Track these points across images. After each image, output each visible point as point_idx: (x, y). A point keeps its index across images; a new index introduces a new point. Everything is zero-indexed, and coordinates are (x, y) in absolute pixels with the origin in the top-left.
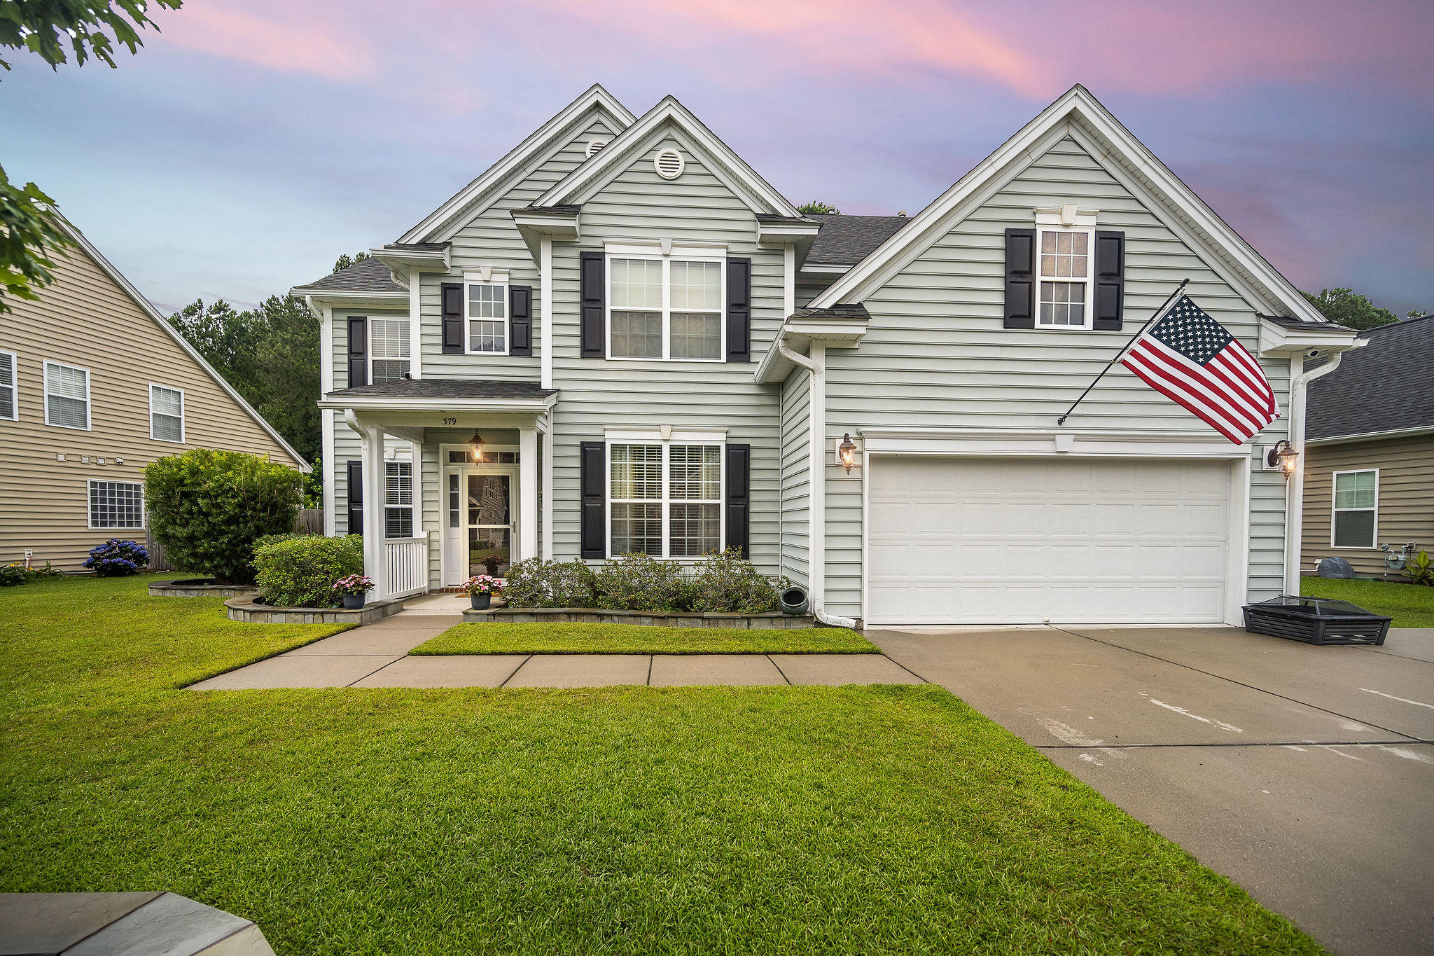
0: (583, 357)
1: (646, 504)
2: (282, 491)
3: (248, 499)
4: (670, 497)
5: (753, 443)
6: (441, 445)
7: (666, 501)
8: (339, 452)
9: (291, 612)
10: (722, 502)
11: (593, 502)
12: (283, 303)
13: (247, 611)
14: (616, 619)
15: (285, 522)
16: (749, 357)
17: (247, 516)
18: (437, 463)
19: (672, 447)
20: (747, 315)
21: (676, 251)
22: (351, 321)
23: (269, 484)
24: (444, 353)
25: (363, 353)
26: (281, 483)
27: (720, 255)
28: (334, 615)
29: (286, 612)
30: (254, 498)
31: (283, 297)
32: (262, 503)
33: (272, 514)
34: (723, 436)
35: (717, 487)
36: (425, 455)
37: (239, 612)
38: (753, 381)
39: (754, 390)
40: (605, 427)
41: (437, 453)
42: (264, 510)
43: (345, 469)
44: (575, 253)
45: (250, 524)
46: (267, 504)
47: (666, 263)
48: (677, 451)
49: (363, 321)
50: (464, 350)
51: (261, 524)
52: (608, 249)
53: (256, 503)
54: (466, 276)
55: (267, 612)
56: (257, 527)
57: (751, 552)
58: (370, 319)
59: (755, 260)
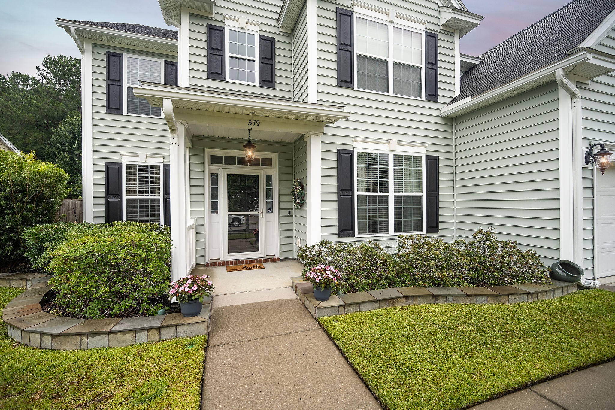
0: (338, 86)
1: (379, 196)
2: (48, 185)
3: (15, 192)
4: (394, 192)
5: (441, 156)
6: (206, 150)
7: (391, 194)
8: (98, 155)
9: (116, 332)
10: (424, 194)
11: (346, 194)
12: (8, 79)
13: (47, 334)
14: (450, 299)
15: (49, 211)
16: (438, 98)
17: (13, 207)
18: (203, 164)
19: (395, 156)
20: (436, 71)
21: (397, 21)
22: (109, 55)
23: (36, 179)
24: (209, 78)
25: (120, 80)
26: (48, 178)
27: (422, 28)
28: (174, 328)
29: (110, 333)
30: (21, 192)
31: (8, 76)
32: (29, 195)
33: (37, 205)
34: (423, 150)
35: (420, 184)
36: (192, 157)
37: (32, 335)
38: (439, 115)
39: (439, 120)
40: (355, 139)
41: (203, 156)
42: (32, 201)
43: (103, 168)
44: (333, 8)
45: (17, 215)
46: (34, 197)
47: (391, 26)
48: (399, 159)
49: (120, 56)
50: (225, 78)
51: (28, 214)
52: (355, 9)
53: (24, 196)
54: (227, 22)
55: (80, 335)
56: (23, 217)
57: (440, 227)
58: (125, 56)
59: (440, 36)
